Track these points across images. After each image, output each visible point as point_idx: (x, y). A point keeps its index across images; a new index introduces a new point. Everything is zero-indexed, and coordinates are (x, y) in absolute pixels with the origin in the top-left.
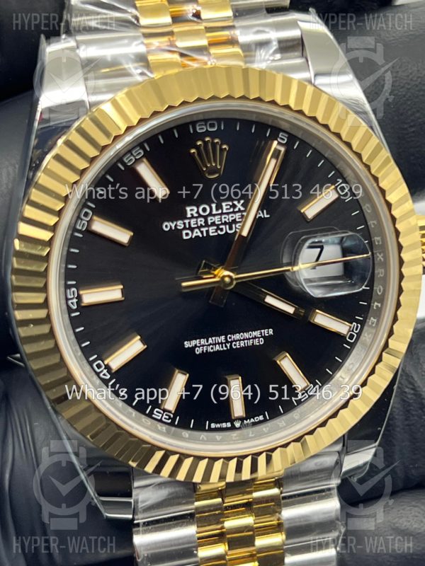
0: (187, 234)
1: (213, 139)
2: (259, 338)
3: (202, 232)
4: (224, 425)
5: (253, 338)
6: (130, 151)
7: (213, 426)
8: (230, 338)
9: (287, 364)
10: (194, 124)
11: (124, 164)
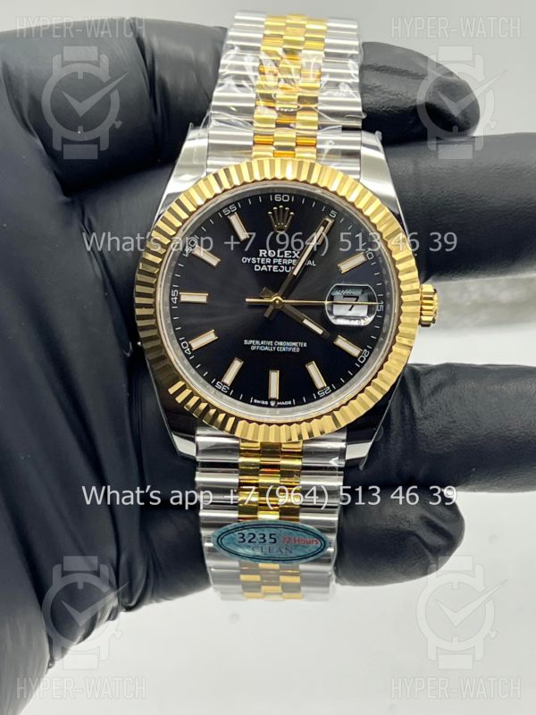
0: (257, 268)
1: (285, 207)
3: (268, 268)
4: (263, 402)
6: (227, 206)
7: (255, 401)
9: (313, 369)
10: (274, 195)
11: (223, 214)
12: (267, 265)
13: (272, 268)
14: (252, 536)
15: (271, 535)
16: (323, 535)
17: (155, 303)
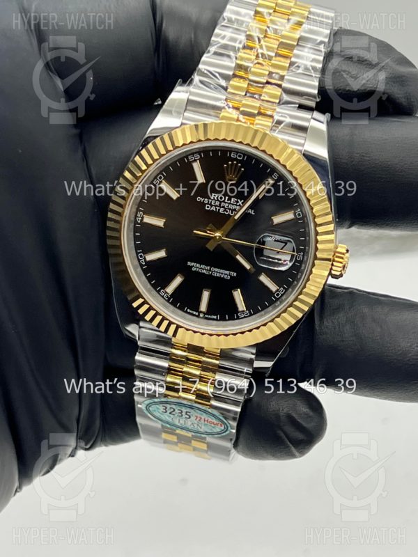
1: (238, 163)
2: (228, 275)
4: (195, 313)
5: (224, 274)
6: (193, 154)
7: (188, 310)
9: (238, 295)
10: (231, 152)
17: (121, 220)
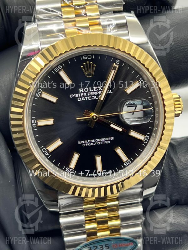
0: (79, 99)
1: (90, 62)
2: (108, 141)
3: (85, 99)
5: (105, 141)
8: (97, 140)
9: (119, 151)
10: (82, 56)
11: (54, 71)
12: (84, 97)
13: (88, 98)
14: (95, 247)
15: (106, 245)
16: (135, 240)
17: (24, 130)
